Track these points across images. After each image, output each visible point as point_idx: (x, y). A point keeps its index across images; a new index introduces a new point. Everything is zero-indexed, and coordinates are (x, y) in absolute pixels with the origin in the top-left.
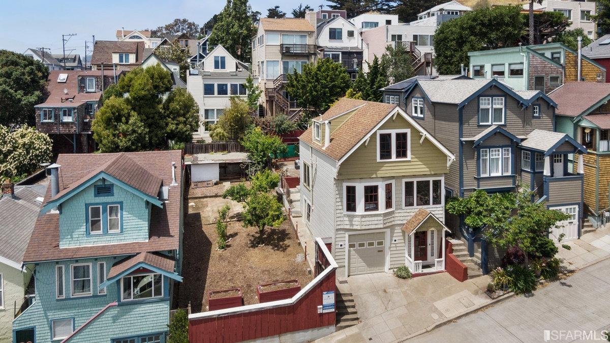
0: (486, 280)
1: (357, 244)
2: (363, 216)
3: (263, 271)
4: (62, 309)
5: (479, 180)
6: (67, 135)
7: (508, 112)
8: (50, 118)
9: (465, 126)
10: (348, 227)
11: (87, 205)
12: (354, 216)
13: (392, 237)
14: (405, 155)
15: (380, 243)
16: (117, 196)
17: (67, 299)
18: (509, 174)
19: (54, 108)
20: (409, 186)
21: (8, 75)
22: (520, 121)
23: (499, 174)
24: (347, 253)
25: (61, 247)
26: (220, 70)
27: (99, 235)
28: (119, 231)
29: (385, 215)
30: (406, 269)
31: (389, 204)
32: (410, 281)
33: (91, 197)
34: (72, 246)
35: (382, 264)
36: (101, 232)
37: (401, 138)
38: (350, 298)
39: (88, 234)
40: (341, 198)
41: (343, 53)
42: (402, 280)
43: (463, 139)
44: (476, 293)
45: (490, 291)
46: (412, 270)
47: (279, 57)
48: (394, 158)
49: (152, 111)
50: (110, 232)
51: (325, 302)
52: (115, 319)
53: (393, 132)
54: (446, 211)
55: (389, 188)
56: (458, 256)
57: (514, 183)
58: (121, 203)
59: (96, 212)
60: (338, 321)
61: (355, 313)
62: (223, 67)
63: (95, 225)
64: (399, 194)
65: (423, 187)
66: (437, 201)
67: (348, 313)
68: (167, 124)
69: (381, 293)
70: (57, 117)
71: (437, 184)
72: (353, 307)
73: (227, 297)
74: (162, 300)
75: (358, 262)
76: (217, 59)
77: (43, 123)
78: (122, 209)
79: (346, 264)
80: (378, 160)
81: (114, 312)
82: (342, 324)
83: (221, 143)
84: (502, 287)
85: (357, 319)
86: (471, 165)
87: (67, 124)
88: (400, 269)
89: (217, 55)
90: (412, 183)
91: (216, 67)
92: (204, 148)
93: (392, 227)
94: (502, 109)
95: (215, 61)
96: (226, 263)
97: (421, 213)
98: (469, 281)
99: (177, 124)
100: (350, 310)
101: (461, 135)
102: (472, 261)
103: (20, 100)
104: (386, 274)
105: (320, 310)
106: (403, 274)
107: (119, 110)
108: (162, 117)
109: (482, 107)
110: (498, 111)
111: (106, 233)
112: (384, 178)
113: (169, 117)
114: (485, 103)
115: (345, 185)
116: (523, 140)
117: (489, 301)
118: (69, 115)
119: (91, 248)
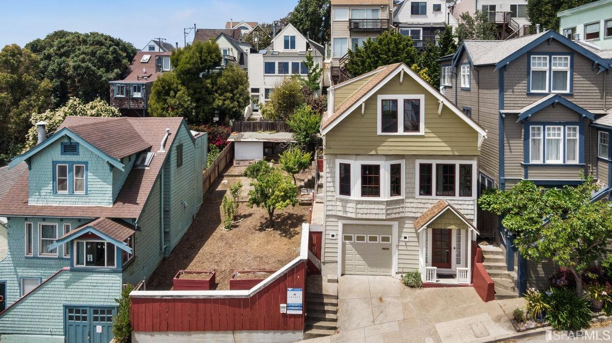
0: (522, 304)
1: (354, 237)
2: (358, 202)
4: (29, 266)
5: (527, 167)
6: (136, 109)
7: (577, 77)
8: (122, 94)
9: (508, 94)
10: (340, 214)
11: (54, 163)
12: (347, 201)
13: (400, 232)
14: (416, 128)
15: (386, 239)
16: (81, 157)
17: (35, 258)
18: (577, 162)
19: (126, 84)
20: (425, 170)
21: (93, 54)
22: (596, 90)
23: (561, 162)
24: (340, 246)
25: (30, 204)
26: (289, 50)
27: (65, 195)
28: (83, 193)
29: (388, 203)
30: (417, 276)
31: (396, 188)
32: (418, 291)
34: (40, 204)
35: (388, 265)
36: (66, 192)
37: (413, 106)
38: (334, 301)
39: (55, 192)
40: (333, 177)
41: (424, 29)
42: (408, 289)
43: (502, 111)
44: (498, 319)
45: (517, 319)
46: (424, 279)
47: (347, 34)
48: (401, 131)
49: (199, 85)
50: (76, 193)
51: (289, 301)
52: (67, 284)
53: (401, 98)
54: (479, 206)
55: (395, 171)
56: (490, 267)
57: (586, 175)
58: (86, 163)
59: (63, 171)
60: (308, 327)
61: (336, 320)
62: (293, 47)
63: (62, 184)
64: (411, 178)
65: (447, 171)
66: (466, 190)
67: (325, 320)
68: (214, 100)
69: (375, 301)
70: (128, 92)
71: (466, 170)
72: (335, 312)
73: (196, 279)
74: (114, 272)
75: (354, 258)
76: (286, 39)
77: (116, 98)
78: (87, 170)
79: (339, 259)
80: (379, 132)
81: (66, 277)
82: (314, 331)
85: (335, 328)
86: (516, 146)
87: (136, 100)
88: (409, 275)
89: (287, 35)
90: (430, 166)
91: (286, 47)
93: (401, 220)
94: (567, 72)
95: (285, 41)
97: (440, 203)
98: (495, 303)
99: (224, 100)
100: (328, 316)
101: (502, 106)
102: (506, 279)
103: (101, 76)
105: (283, 309)
106: (413, 282)
107: (170, 85)
108: (210, 93)
109: (533, 68)
110: (559, 76)
111: (72, 194)
112: (388, 157)
113: (217, 92)
114: (538, 64)
115: (338, 161)
116: (598, 116)
117: (512, 333)
118: (139, 91)
119: (56, 207)
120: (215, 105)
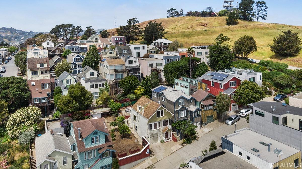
0: (182, 141)
1: (152, 137)
2: (154, 130)
3: (128, 146)
4: (86, 162)
5: (179, 118)
7: (185, 102)
8: (38, 101)
9: (176, 107)
10: (150, 133)
11: (91, 138)
12: (151, 131)
13: (160, 134)
14: (163, 115)
15: (157, 136)
16: (98, 134)
17: (87, 160)
18: (186, 116)
19: (39, 98)
20: (163, 121)
22: (187, 104)
23: (183, 116)
24: (150, 139)
25: (86, 148)
26: (92, 77)
27: (94, 144)
28: (99, 142)
29: (158, 129)
30: (163, 141)
31: (159, 127)
32: (165, 144)
33: (93, 136)
34: (88, 147)
35: (157, 140)
36: (95, 143)
37: (162, 112)
38: (152, 150)
39: (92, 144)
40: (148, 127)
41: (133, 68)
42: (163, 144)
43: (175, 110)
44: (179, 145)
45: (182, 144)
46: (165, 141)
48: (160, 116)
50: (97, 143)
51: (147, 152)
52: (101, 163)
53: (160, 111)
54: (172, 126)
55: (159, 123)
56: (175, 136)
57: (187, 118)
58: (99, 136)
59: (93, 139)
60: (150, 155)
61: (153, 153)
62: (93, 75)
63: (93, 142)
64: (161, 124)
65: (167, 121)
66: (170, 124)
67: (152, 153)
68: (85, 102)
69: (159, 148)
70: (40, 101)
71: (169, 120)
72: (153, 151)
73: (123, 154)
74: (111, 157)
75: (152, 141)
76: (91, 73)
77: (35, 103)
78: (99, 137)
80: (157, 117)
81: (100, 161)
82: (151, 156)
83: (101, 105)
84: (185, 143)
86: (177, 115)
88: (162, 141)
92: (95, 108)
93: (160, 132)
96: (117, 145)
97: (166, 128)
98: (178, 142)
99: (88, 102)
100: (152, 152)
101: (175, 109)
102: (178, 137)
104: (159, 142)
106: (163, 142)
108: (83, 100)
109: (179, 102)
110: (183, 102)
111: (96, 143)
112: (158, 121)
113: (85, 100)
114: (180, 101)
115: (149, 124)
116: (188, 108)
117: (182, 146)
119: (93, 147)
120: (85, 104)
